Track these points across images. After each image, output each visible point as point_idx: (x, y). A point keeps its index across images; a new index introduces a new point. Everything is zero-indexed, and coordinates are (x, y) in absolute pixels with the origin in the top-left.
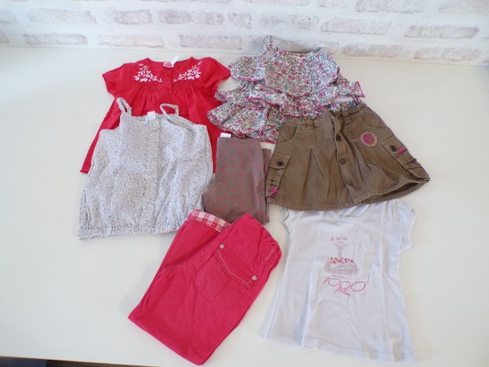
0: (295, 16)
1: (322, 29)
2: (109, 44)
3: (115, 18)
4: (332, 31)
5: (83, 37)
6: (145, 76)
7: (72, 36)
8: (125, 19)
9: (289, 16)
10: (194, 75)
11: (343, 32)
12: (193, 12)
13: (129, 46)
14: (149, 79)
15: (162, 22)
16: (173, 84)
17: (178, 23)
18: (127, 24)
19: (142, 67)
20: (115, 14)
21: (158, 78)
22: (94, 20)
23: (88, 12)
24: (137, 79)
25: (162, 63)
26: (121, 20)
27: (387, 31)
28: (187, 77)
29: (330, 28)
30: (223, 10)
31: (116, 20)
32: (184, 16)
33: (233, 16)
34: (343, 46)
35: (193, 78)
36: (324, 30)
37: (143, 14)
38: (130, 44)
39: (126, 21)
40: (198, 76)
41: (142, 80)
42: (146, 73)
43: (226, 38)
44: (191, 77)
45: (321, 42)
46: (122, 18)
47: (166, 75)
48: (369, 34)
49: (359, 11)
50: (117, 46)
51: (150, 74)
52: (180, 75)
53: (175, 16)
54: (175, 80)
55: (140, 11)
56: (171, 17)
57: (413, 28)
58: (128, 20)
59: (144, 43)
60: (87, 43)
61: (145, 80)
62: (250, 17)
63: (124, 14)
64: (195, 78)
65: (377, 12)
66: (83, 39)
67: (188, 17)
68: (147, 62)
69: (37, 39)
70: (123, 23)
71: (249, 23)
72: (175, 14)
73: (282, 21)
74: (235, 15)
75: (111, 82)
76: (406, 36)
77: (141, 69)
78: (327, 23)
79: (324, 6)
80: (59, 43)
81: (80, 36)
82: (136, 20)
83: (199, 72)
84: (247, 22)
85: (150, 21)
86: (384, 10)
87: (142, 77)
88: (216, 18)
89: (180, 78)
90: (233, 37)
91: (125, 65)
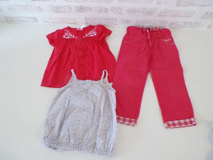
0: (145, 9)
1: (158, 15)
2: (49, 22)
3: (53, 10)
4: (164, 16)
5: (36, 18)
6: (68, 36)
7: (30, 18)
8: (58, 10)
9: (142, 8)
10: (93, 34)
11: (169, 16)
12: (93, 7)
13: (59, 23)
14: (70, 37)
15: (77, 11)
16: (83, 39)
17: (85, 12)
18: (58, 12)
19: (66, 31)
20: (53, 8)
21: (75, 36)
22: (42, 10)
23: (39, 6)
24: (64, 37)
25: (76, 29)
26: (55, 11)
27: (193, 15)
28: (90, 35)
29: (163, 14)
30: (108, 6)
31: (53, 11)
32: (88, 9)
33: (113, 9)
34: (170, 23)
35: (93, 36)
36: (160, 15)
37: (67, 8)
38: (60, 22)
39: (58, 11)
40: (95, 35)
41: (67, 38)
42: (69, 34)
43: (109, 19)
44: (92, 35)
45: (158, 21)
46: (57, 10)
47: (79, 35)
48: (183, 16)
49: (178, 6)
50: (53, 23)
51: (70, 35)
52: (86, 34)
53: (83, 9)
54: (84, 37)
55: (65, 6)
56: (81, 9)
57: (207, 13)
58: (59, 10)
59: (66, 22)
60: (37, 22)
61: (69, 37)
62: (122, 9)
63: (58, 8)
64: (94, 36)
65: (188, 6)
66: (36, 19)
67: (90, 9)
68: (69, 28)
69: (11, 19)
70: (56, 12)
71: (121, 12)
72: (83, 8)
73: (138, 11)
74: (114, 8)
75: (51, 40)
76: (203, 17)
77: (66, 32)
78: (161, 12)
79: (160, 4)
80: (23, 21)
81: (34, 18)
82: (63, 11)
83: (95, 32)
84: (120, 11)
85: (71, 11)
86: (191, 5)
87: (67, 36)
88: (104, 10)
89: (86, 35)
90: (112, 19)
91: (58, 31)
